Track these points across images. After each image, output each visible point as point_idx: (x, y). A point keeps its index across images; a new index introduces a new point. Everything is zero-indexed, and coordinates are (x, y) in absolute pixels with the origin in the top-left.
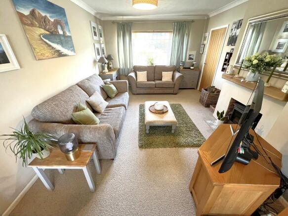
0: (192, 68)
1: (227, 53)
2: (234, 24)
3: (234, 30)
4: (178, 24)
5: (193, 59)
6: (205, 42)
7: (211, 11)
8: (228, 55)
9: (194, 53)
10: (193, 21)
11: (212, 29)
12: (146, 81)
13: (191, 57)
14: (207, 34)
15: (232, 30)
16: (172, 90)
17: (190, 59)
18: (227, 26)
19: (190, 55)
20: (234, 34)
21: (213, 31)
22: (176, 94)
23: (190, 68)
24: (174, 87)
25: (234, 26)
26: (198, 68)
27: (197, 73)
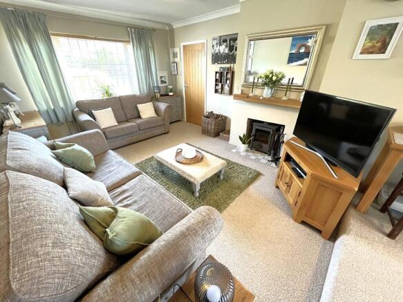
0: (171, 94)
1: (216, 73)
2: (214, 39)
3: (215, 46)
4: (135, 31)
5: (166, 82)
6: (177, 60)
7: (179, 19)
8: (218, 75)
9: (165, 74)
10: (154, 30)
11: (182, 44)
12: (116, 124)
13: (163, 79)
14: (177, 50)
15: (213, 46)
16: (163, 129)
17: (163, 82)
18: (205, 41)
19: (161, 77)
20: (217, 51)
21: (184, 46)
22: (168, 133)
23: (168, 95)
24: (164, 124)
25: (215, 42)
26: (177, 94)
27: (179, 100)
